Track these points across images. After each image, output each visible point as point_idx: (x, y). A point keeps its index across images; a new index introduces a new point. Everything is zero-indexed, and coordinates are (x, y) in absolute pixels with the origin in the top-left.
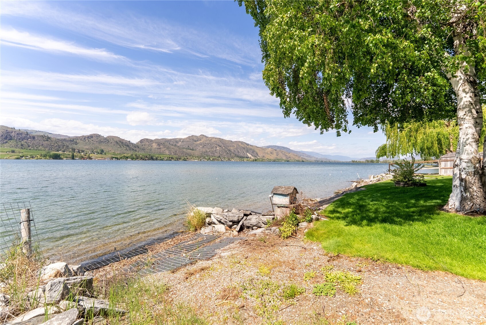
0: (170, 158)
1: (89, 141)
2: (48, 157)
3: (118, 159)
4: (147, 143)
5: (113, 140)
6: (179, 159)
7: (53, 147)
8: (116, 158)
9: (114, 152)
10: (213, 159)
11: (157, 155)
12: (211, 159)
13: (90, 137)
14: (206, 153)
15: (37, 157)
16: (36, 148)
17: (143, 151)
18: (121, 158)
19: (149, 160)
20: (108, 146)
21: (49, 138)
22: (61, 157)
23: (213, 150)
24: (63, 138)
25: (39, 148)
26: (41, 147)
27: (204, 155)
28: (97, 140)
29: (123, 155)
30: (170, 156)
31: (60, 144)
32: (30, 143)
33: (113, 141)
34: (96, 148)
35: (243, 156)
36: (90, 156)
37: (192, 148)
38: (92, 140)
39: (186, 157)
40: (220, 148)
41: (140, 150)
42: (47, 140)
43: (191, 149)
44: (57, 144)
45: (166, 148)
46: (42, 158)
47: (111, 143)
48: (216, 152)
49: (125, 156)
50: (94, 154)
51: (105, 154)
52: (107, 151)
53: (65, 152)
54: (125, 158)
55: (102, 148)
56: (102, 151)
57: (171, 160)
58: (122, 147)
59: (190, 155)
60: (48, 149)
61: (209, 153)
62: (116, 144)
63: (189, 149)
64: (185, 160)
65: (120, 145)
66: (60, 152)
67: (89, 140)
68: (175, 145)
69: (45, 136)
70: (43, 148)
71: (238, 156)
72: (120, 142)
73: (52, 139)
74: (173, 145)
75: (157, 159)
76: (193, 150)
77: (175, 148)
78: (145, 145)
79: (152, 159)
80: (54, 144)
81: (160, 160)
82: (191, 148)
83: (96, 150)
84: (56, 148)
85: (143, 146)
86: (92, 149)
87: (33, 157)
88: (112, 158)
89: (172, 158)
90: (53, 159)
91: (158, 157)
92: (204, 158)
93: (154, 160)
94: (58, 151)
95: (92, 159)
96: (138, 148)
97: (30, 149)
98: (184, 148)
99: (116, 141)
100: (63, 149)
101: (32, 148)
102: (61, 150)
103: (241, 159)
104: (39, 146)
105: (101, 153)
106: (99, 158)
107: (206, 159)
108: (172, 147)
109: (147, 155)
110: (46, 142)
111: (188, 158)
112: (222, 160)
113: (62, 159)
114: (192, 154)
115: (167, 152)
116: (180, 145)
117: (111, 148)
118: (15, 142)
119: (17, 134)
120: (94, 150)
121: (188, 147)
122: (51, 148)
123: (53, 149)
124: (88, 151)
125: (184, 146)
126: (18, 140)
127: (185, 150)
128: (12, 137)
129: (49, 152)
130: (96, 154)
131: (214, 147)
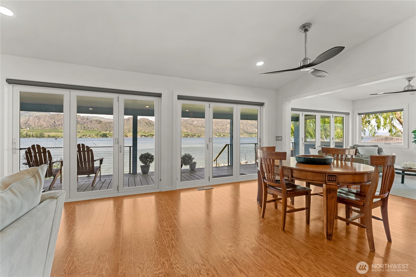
0: (186, 135)
2: (99, 136)
3: (146, 137)
5: (144, 121)
6: (194, 136)
7: (103, 128)
8: (144, 136)
9: (144, 131)
10: (223, 135)
12: (222, 135)
13: (128, 120)
14: (217, 130)
15: (93, 136)
16: (92, 129)
18: (148, 136)
21: (101, 122)
22: (107, 135)
23: (224, 127)
24: (110, 121)
25: (95, 129)
26: (96, 128)
27: (216, 132)
29: (150, 133)
30: (187, 134)
31: (108, 126)
32: (89, 126)
35: (251, 132)
36: (126, 134)
38: (129, 122)
39: (200, 134)
42: (100, 123)
44: (106, 126)
45: (184, 127)
46: (95, 137)
47: (142, 124)
48: (226, 129)
49: (151, 134)
50: (130, 132)
52: (140, 130)
53: (111, 132)
54: (151, 136)
57: (187, 137)
58: (150, 126)
59: (203, 132)
60: (100, 130)
61: (221, 130)
63: (203, 127)
65: (149, 126)
66: (108, 132)
67: (128, 122)
68: (192, 124)
69: (98, 120)
70: (97, 129)
71: (247, 133)
72: (149, 123)
73: (103, 123)
74: (190, 124)
77: (191, 126)
80: (104, 126)
84: (105, 129)
86: (129, 129)
87: (90, 136)
88: (142, 136)
89: (188, 135)
90: (102, 137)
92: (215, 135)
94: (107, 131)
95: (128, 137)
97: (89, 130)
98: (199, 126)
99: (146, 123)
100: (109, 130)
101: (90, 129)
102: (108, 130)
103: (250, 135)
104: (95, 128)
107: (217, 135)
108: (189, 125)
110: (99, 124)
111: (201, 135)
113: (108, 137)
115: (185, 130)
116: (196, 124)
117: (142, 128)
118: (80, 125)
119: (82, 119)
120: (130, 130)
121: (202, 125)
122: (102, 129)
123: (103, 130)
124: (126, 130)
125: (199, 125)
126: (82, 123)
127: (199, 128)
128: (79, 121)
129: (100, 132)
130: (131, 133)
131: (224, 125)
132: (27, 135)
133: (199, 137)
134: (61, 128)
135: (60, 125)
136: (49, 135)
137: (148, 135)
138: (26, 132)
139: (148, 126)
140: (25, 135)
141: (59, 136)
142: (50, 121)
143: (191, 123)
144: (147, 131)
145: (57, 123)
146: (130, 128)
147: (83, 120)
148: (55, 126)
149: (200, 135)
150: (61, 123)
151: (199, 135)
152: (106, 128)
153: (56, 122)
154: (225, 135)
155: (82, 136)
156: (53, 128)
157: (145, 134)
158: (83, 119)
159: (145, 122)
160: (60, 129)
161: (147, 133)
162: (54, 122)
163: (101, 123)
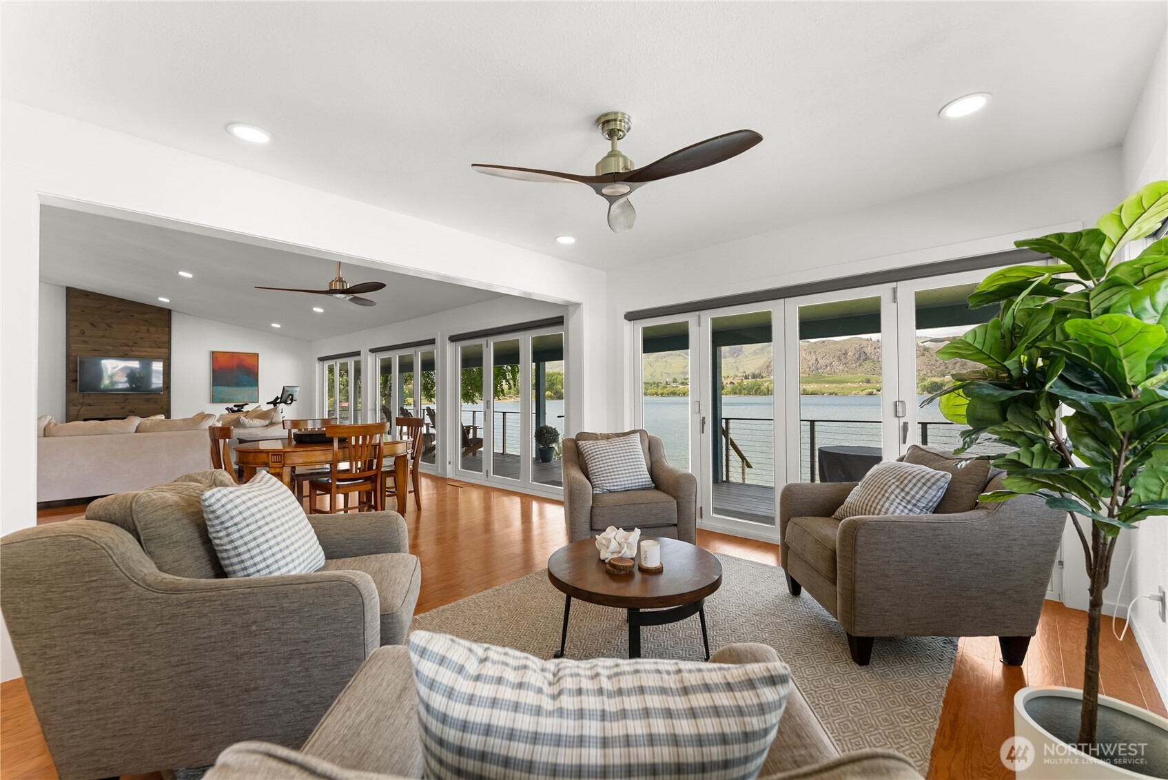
7: (934, 367)
21: (927, 350)
42: (923, 355)
73: (932, 352)
80: (937, 361)
84: (938, 369)
90: (929, 392)
94: (944, 376)
110: (922, 358)
118: (872, 364)
119: (875, 349)
122: (929, 371)
123: (933, 372)
126: (876, 358)
128: (868, 354)
129: (923, 379)
132: (768, 391)
134: (830, 372)
135: (826, 366)
136: (804, 390)
138: (768, 383)
140: (766, 390)
141: (823, 391)
142: (809, 357)
145: (820, 361)
147: (878, 350)
148: (817, 369)
150: (828, 362)
152: (943, 368)
153: (819, 359)
155: (875, 391)
156: (814, 373)
158: (879, 348)
160: (827, 375)
162: (816, 360)
163: (927, 353)
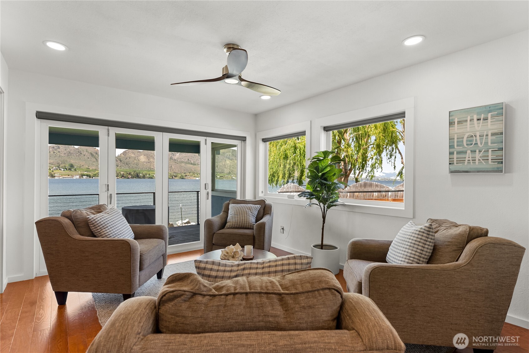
1: (54, 153)
3: (90, 177)
4: (133, 155)
5: (87, 151)
6: (175, 177)
8: (87, 176)
9: (87, 167)
10: (221, 177)
11: (146, 172)
17: (127, 165)
19: (133, 178)
20: (80, 159)
28: (65, 152)
33: (87, 153)
34: (64, 162)
36: (52, 173)
37: (194, 162)
38: (59, 152)
39: (185, 173)
40: (231, 161)
41: (124, 165)
43: (191, 164)
47: (84, 155)
48: (225, 167)
50: (60, 170)
51: (75, 170)
52: (79, 166)
55: (72, 162)
56: (72, 166)
59: (190, 171)
62: (90, 157)
63: (189, 163)
64: (182, 178)
75: (144, 177)
76: (195, 164)
78: (130, 158)
79: (137, 176)
81: (149, 178)
82: (192, 162)
83: (63, 165)
85: (127, 160)
86: (58, 164)
91: (146, 174)
93: (140, 178)
95: (54, 177)
96: (121, 161)
98: (182, 162)
99: (91, 154)
105: (70, 169)
106: (65, 175)
109: (131, 171)
111: (186, 176)
112: (232, 178)
114: (193, 170)
116: (178, 158)
117: (84, 162)
120: (61, 165)
121: (188, 160)
124: (53, 166)
125: (183, 160)
127: (183, 165)
130: (62, 170)
131: (222, 161)
133: (183, 179)
137: (94, 175)
139: (94, 160)
143: (170, 156)
144: (93, 168)
146: (60, 162)
149: (184, 175)
151: (182, 176)
154: (222, 176)
157: (89, 173)
159: (90, 152)
161: (92, 171)
